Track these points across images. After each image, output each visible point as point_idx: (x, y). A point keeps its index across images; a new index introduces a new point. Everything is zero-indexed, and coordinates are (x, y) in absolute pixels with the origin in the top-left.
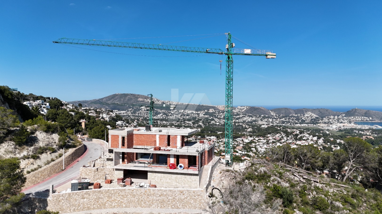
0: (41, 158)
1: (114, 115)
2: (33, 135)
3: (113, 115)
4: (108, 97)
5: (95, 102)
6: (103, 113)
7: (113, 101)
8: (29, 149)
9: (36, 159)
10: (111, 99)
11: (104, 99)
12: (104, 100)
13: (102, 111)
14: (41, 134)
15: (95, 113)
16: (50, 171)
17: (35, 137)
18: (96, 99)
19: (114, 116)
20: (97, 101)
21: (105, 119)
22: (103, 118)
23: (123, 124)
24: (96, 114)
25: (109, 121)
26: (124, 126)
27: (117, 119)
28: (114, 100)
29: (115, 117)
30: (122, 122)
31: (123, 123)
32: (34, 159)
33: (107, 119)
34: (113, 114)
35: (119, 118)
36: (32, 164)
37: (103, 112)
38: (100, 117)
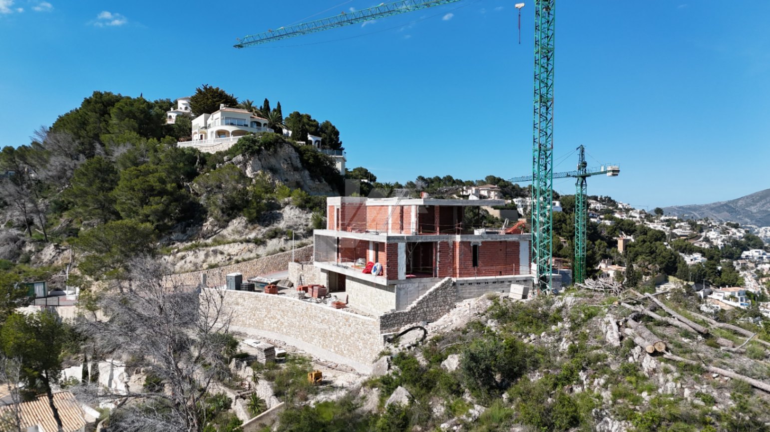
0: (268, 244)
1: (742, 235)
2: (278, 211)
3: (738, 234)
4: (751, 196)
5: (719, 207)
6: (710, 229)
7: (763, 205)
8: (262, 230)
9: (259, 245)
10: (758, 202)
11: (741, 201)
12: (739, 203)
13: (710, 225)
14: (292, 210)
15: (688, 228)
16: (267, 266)
17: (279, 213)
18: (720, 203)
19: (740, 237)
20: (723, 206)
21: (712, 242)
22: (707, 240)
23: (765, 257)
24: (691, 231)
25: (722, 248)
26: (765, 261)
27: (749, 245)
28: (765, 204)
29: (743, 240)
30: (761, 251)
31: (764, 254)
32: (256, 243)
33: (719, 243)
34: (739, 231)
35: (752, 242)
36: (249, 251)
37: (712, 226)
38: (701, 236)
